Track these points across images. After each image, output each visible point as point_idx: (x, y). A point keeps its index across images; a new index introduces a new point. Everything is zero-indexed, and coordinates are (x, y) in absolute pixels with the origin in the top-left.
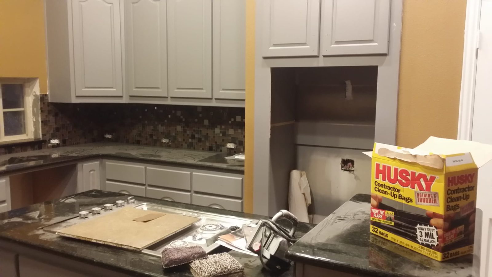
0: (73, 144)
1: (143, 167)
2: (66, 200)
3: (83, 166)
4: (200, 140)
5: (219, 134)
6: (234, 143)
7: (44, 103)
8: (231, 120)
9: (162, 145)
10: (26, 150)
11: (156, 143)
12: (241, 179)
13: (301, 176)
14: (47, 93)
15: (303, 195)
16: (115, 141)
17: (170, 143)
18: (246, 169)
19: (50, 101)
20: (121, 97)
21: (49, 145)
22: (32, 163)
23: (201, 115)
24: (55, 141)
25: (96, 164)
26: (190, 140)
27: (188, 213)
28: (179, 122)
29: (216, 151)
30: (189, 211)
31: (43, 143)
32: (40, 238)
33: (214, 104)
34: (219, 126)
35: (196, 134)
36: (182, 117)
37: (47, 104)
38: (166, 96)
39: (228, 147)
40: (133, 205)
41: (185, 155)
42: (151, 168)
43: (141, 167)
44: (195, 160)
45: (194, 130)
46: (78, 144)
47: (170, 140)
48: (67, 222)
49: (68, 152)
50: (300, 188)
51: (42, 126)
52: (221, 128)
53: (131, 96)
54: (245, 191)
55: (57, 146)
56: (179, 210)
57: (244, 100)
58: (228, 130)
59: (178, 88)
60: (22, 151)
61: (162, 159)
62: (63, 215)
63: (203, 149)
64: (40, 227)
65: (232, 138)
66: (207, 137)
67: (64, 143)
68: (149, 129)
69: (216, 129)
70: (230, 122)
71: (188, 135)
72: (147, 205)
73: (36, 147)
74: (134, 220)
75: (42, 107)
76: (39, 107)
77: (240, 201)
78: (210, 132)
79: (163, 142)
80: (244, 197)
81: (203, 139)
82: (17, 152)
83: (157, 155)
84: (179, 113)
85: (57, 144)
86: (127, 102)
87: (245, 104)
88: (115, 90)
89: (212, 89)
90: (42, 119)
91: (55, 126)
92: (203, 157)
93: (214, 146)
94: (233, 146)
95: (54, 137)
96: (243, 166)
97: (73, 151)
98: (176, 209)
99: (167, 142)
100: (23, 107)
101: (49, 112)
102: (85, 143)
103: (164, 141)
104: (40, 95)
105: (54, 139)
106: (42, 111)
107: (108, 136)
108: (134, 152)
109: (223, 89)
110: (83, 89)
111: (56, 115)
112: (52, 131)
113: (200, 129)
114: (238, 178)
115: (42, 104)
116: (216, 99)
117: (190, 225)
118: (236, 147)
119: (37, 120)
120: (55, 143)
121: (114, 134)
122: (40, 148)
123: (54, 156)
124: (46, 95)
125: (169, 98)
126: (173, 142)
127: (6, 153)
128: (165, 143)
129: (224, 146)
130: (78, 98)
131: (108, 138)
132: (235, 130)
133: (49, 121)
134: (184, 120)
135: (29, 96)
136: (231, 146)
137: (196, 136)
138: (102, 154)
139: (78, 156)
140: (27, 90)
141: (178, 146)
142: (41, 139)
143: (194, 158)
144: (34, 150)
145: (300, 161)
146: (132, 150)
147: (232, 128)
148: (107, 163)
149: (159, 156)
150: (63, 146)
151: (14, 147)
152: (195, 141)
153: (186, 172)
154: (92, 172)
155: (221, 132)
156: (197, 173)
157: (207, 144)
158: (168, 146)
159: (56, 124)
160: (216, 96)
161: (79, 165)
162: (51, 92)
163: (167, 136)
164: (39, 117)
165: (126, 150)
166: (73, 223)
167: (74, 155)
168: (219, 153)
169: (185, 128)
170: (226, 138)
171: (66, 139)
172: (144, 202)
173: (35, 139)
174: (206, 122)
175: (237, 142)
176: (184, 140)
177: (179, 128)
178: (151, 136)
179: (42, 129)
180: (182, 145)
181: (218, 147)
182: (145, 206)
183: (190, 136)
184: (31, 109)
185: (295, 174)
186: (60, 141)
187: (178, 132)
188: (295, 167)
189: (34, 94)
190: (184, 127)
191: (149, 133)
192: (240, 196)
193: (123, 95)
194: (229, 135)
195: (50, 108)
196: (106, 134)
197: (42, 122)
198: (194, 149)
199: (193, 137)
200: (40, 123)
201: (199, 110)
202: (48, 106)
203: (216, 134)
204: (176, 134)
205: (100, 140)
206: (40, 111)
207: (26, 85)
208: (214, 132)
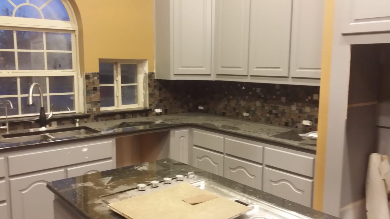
0: (173, 113)
1: (222, 137)
2: (139, 167)
3: (175, 132)
4: (276, 115)
5: (295, 111)
6: (310, 121)
7: (151, 80)
8: (307, 98)
9: (243, 118)
10: (136, 117)
11: (237, 116)
12: (312, 158)
13: (382, 160)
14: (154, 71)
15: (383, 181)
16: (206, 112)
17: (250, 117)
18: (318, 149)
19: (156, 78)
20: (210, 75)
21: (154, 113)
22: (141, 127)
23: (278, 93)
24: (158, 111)
25: (185, 131)
26: (268, 115)
27: (242, 197)
28: (258, 98)
29: (292, 127)
30: (243, 196)
31: (150, 112)
32: (94, 209)
33: (290, 82)
34: (295, 104)
35: (273, 110)
36: (261, 94)
37: (153, 80)
38: (246, 74)
39: (304, 124)
40: (192, 181)
41: (261, 129)
42: (229, 139)
43: (220, 137)
44: (268, 135)
45: (272, 106)
46: (176, 113)
47: (250, 113)
48: (126, 193)
49: (166, 120)
50: (380, 173)
51: (149, 98)
52: (297, 106)
53: (218, 75)
54: (316, 171)
55: (160, 114)
56: (233, 192)
57: (319, 79)
58: (305, 108)
59: (257, 68)
60: (133, 117)
61: (239, 132)
62: (128, 184)
63: (279, 124)
64: (102, 196)
65: (308, 115)
66: (283, 113)
67: (166, 112)
68: (233, 104)
69: (292, 106)
70: (307, 100)
71: (266, 110)
72: (205, 181)
73: (144, 114)
74: (183, 201)
75: (150, 82)
76: (148, 82)
77: (311, 181)
78: (286, 108)
79: (244, 116)
80: (316, 177)
81: (280, 115)
82: (129, 118)
83: (236, 127)
84: (258, 90)
85: (160, 113)
86: (214, 80)
87: (320, 82)
88: (205, 69)
89: (289, 68)
90: (149, 92)
91: (159, 99)
92: (277, 132)
93: (290, 121)
94: (309, 123)
95: (157, 107)
96: (315, 145)
97: (170, 120)
98: (231, 191)
99: (247, 116)
100: (137, 83)
101: (155, 87)
102: (183, 112)
103: (245, 114)
104: (149, 73)
105: (158, 109)
106: (149, 86)
107: (201, 108)
108: (218, 123)
109: (300, 68)
110: (180, 69)
111: (160, 89)
112: (156, 102)
113: (277, 105)
114: (309, 157)
115: (150, 80)
116: (292, 78)
117: (238, 215)
118: (312, 125)
119: (146, 93)
120: (159, 112)
121: (205, 106)
122: (147, 115)
123: (157, 122)
124: (153, 73)
125: (249, 77)
126: (253, 116)
127: (121, 118)
128: (246, 116)
129: (300, 122)
130: (175, 76)
131: (201, 109)
132: (311, 108)
133: (155, 94)
134: (263, 96)
135: (141, 74)
136: (306, 123)
137: (274, 111)
138: (191, 123)
139: (171, 125)
140: (140, 69)
141: (256, 120)
142: (148, 108)
143: (268, 133)
144: (142, 116)
145: (382, 144)
146: (217, 121)
147: (309, 106)
148: (194, 131)
149: (237, 129)
150: (165, 114)
151: (127, 114)
152: (272, 116)
153: (259, 146)
154: (182, 138)
155: (297, 109)
156: (269, 148)
157: (284, 120)
158: (247, 119)
159: (160, 96)
160: (292, 75)
161: (172, 132)
162: (157, 70)
163: (248, 111)
164: (147, 90)
165: (212, 121)
166: (130, 195)
167: (169, 123)
168: (294, 129)
169: (264, 104)
170: (302, 115)
171: (168, 109)
172: (203, 179)
173: (144, 108)
174: (283, 99)
175: (313, 120)
176: (262, 115)
177: (258, 104)
178: (234, 109)
179: (149, 100)
180: (260, 119)
181: (294, 123)
182: (202, 184)
183: (268, 111)
184: (142, 84)
185: (375, 158)
186: (162, 110)
187: (257, 107)
188: (375, 150)
189: (145, 72)
190: (262, 103)
191: (233, 107)
192: (310, 175)
193: (211, 72)
194: (305, 113)
195: (155, 84)
196: (199, 106)
197: (149, 94)
198: (271, 123)
199: (270, 112)
200: (148, 95)
201: (277, 88)
202: (155, 82)
203: (293, 111)
204: (255, 109)
205: (194, 111)
206: (148, 86)
207: (139, 65)
208: (291, 109)
